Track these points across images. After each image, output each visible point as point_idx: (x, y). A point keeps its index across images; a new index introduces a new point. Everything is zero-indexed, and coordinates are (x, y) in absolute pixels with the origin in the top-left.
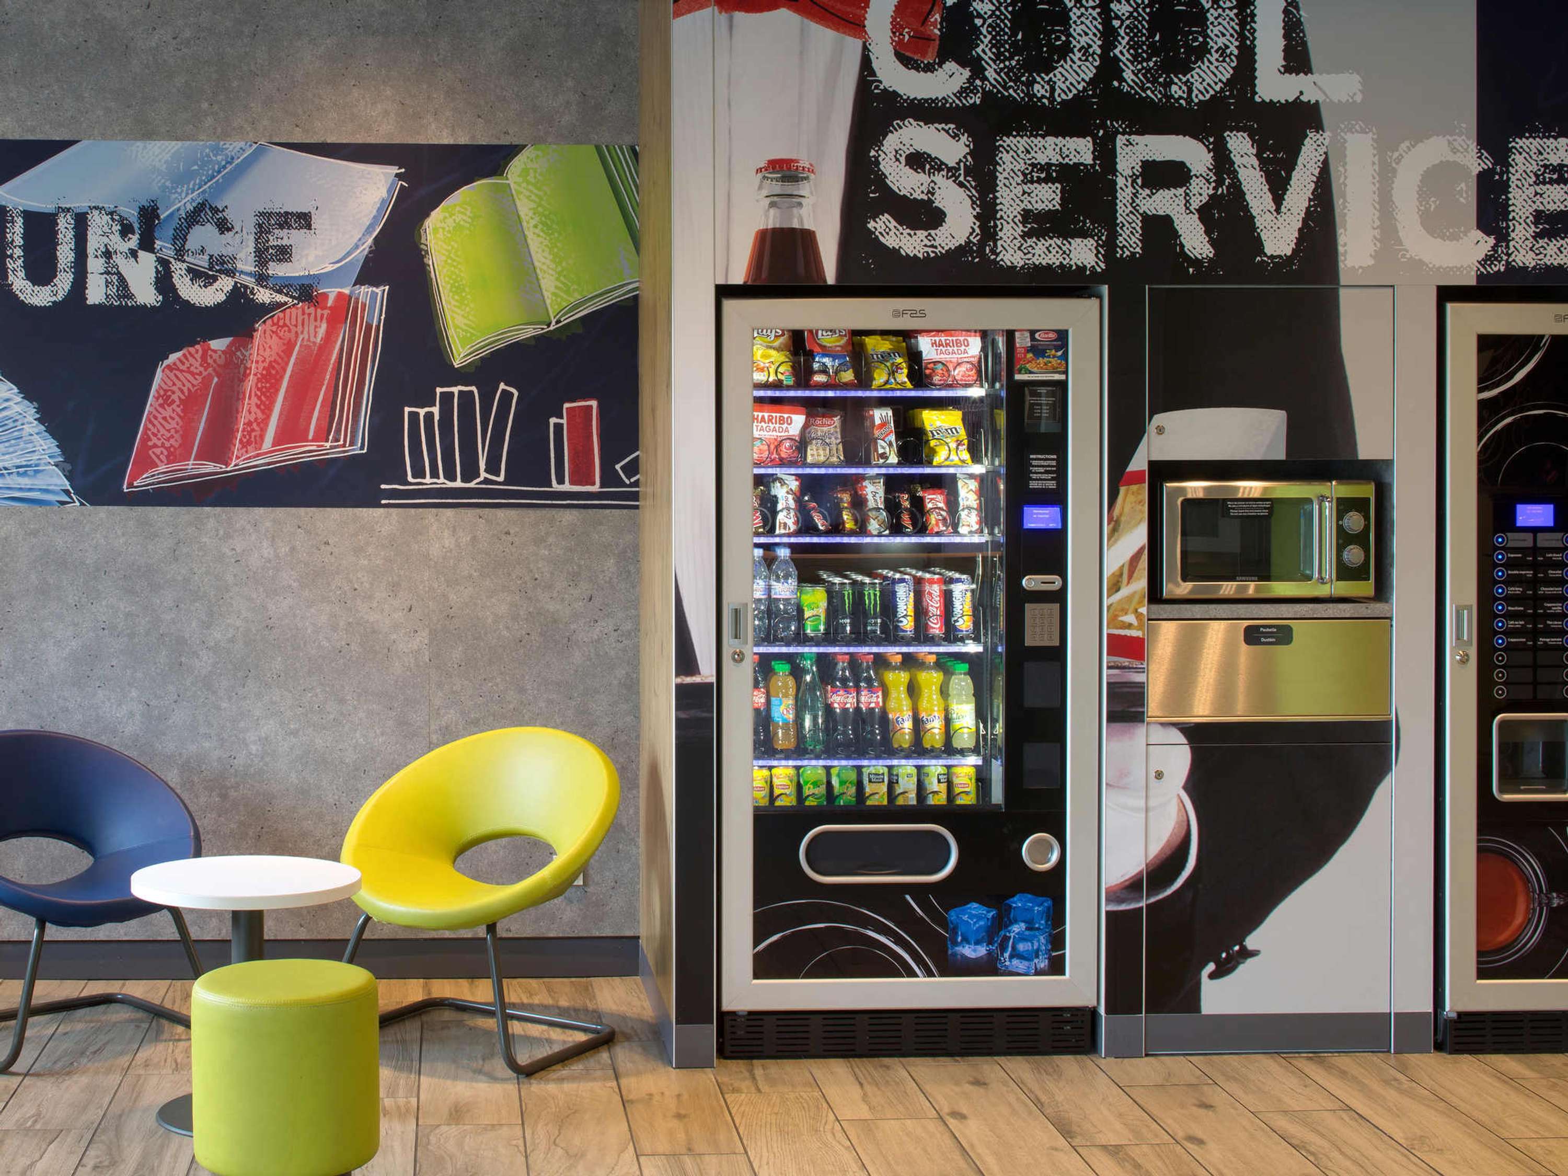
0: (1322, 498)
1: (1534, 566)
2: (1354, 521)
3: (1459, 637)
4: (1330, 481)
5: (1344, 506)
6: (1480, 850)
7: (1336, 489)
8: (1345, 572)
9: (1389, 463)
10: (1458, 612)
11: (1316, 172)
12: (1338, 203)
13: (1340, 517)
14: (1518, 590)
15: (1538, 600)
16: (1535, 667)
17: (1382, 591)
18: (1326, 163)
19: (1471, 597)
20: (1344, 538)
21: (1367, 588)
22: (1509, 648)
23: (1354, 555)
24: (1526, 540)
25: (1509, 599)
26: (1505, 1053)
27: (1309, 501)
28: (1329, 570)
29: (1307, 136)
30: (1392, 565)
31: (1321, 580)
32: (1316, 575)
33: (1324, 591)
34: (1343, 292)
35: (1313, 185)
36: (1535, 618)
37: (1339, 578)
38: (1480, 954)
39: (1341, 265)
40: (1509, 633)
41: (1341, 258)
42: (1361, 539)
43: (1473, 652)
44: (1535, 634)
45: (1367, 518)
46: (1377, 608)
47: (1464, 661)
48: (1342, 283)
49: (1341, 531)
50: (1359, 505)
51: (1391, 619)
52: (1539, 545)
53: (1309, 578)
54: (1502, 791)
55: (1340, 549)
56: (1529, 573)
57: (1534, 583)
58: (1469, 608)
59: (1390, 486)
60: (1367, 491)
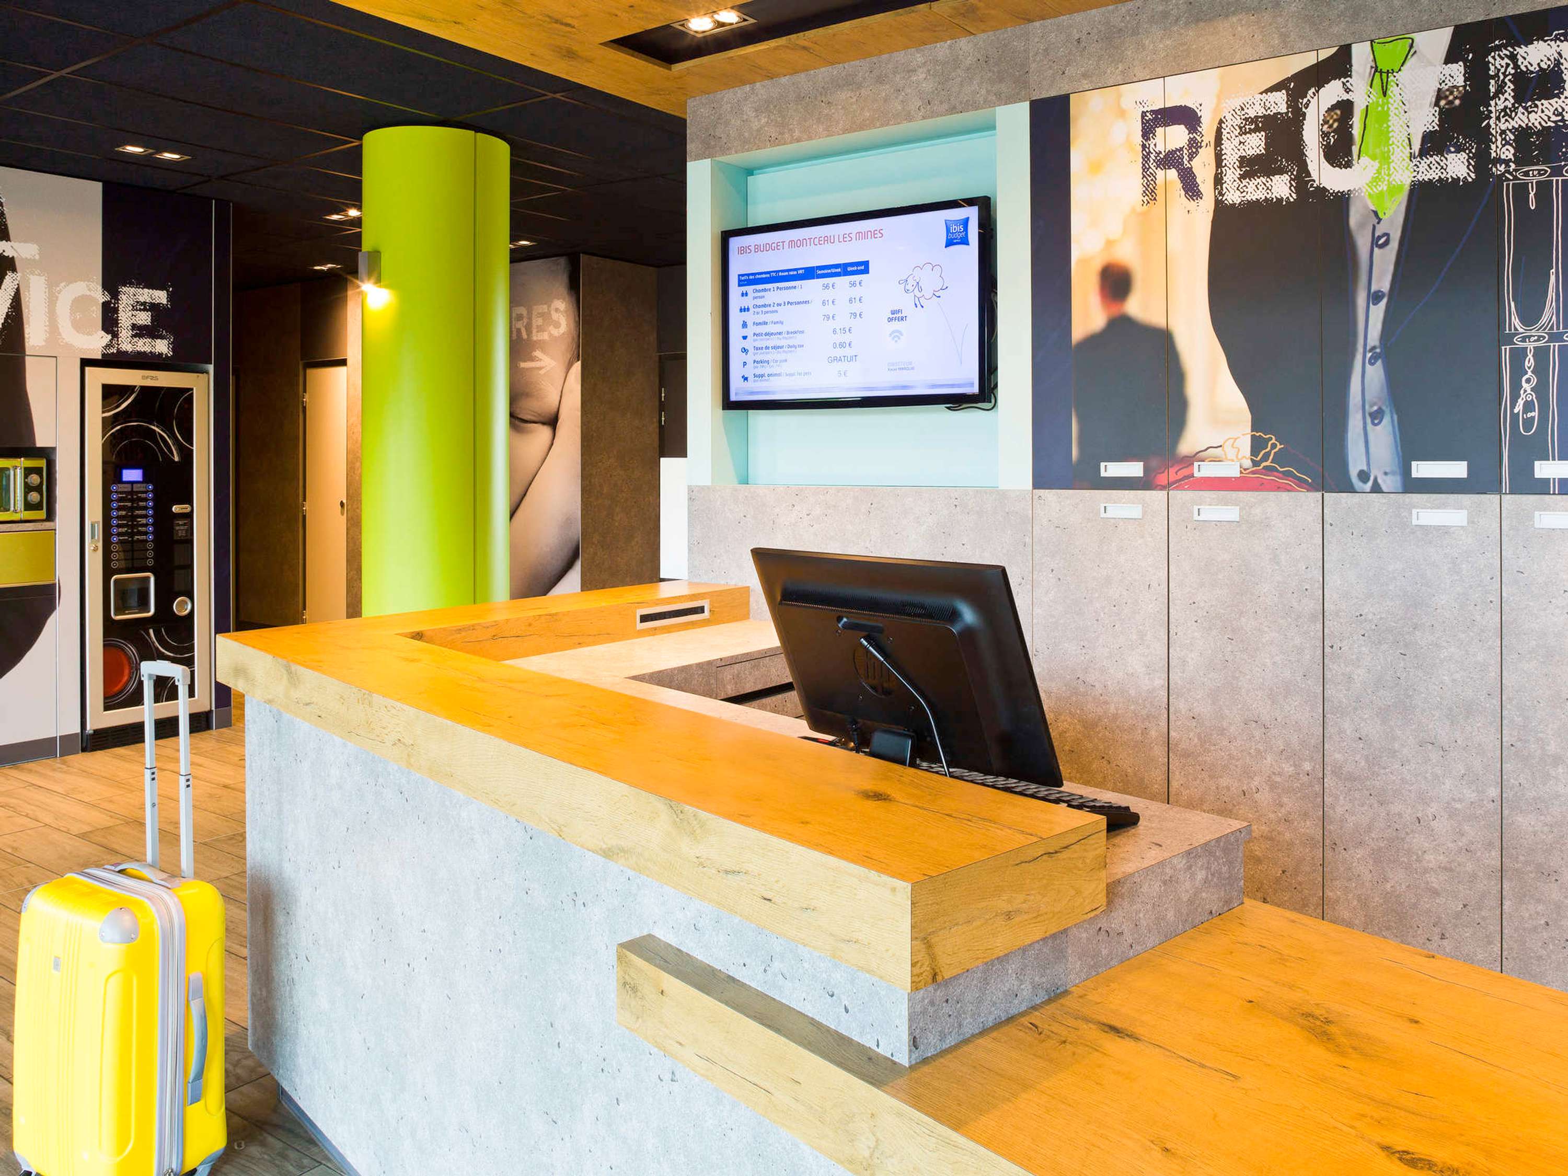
0: (15, 468)
1: (132, 500)
2: (34, 479)
3: (93, 537)
4: (20, 458)
5: (28, 472)
6: (104, 646)
7: (23, 462)
8: (29, 506)
9: (54, 449)
10: (92, 525)
11: (13, 294)
12: (25, 311)
13: (26, 476)
14: (124, 513)
15: (134, 518)
16: (133, 551)
17: (50, 516)
18: (18, 290)
19: (99, 517)
20: (28, 488)
21: (42, 514)
22: (121, 542)
23: (34, 497)
24: (127, 488)
25: (119, 518)
26: (119, 746)
27: (8, 469)
28: (20, 505)
29: (7, 274)
30: (56, 502)
31: (15, 511)
32: (12, 509)
33: (17, 517)
34: (27, 358)
35: (11, 301)
36: (132, 527)
37: (25, 510)
38: (105, 698)
39: (27, 345)
40: (119, 534)
41: (26, 340)
42: (38, 489)
43: (100, 545)
44: (132, 535)
45: (41, 477)
46: (48, 525)
47: (95, 549)
48: (27, 353)
49: (26, 484)
50: (38, 471)
51: (55, 530)
52: (134, 490)
53: (9, 510)
54: (116, 614)
55: (26, 494)
56: (129, 504)
57: (132, 509)
58: (98, 523)
59: (55, 461)
60: (42, 463)
